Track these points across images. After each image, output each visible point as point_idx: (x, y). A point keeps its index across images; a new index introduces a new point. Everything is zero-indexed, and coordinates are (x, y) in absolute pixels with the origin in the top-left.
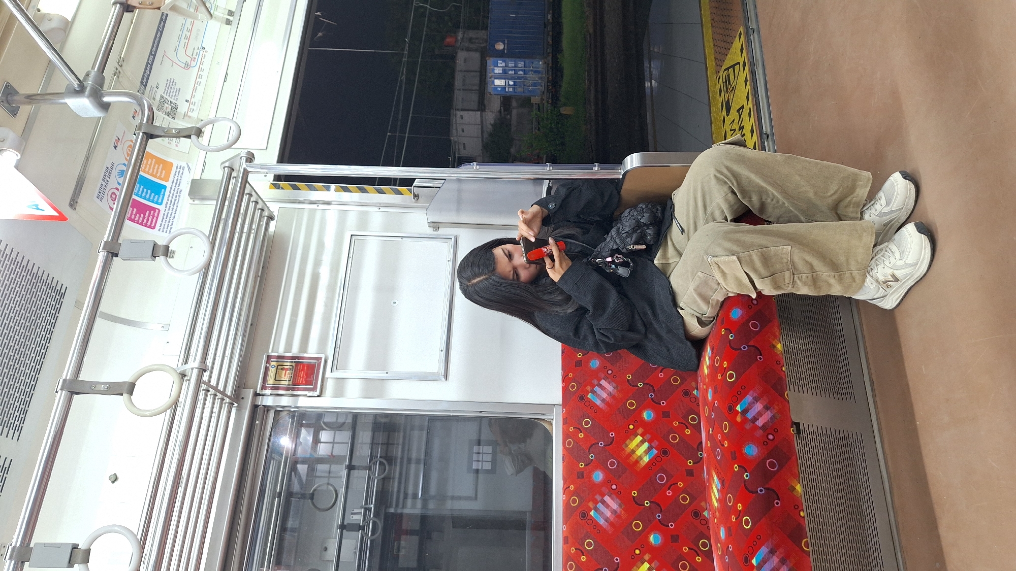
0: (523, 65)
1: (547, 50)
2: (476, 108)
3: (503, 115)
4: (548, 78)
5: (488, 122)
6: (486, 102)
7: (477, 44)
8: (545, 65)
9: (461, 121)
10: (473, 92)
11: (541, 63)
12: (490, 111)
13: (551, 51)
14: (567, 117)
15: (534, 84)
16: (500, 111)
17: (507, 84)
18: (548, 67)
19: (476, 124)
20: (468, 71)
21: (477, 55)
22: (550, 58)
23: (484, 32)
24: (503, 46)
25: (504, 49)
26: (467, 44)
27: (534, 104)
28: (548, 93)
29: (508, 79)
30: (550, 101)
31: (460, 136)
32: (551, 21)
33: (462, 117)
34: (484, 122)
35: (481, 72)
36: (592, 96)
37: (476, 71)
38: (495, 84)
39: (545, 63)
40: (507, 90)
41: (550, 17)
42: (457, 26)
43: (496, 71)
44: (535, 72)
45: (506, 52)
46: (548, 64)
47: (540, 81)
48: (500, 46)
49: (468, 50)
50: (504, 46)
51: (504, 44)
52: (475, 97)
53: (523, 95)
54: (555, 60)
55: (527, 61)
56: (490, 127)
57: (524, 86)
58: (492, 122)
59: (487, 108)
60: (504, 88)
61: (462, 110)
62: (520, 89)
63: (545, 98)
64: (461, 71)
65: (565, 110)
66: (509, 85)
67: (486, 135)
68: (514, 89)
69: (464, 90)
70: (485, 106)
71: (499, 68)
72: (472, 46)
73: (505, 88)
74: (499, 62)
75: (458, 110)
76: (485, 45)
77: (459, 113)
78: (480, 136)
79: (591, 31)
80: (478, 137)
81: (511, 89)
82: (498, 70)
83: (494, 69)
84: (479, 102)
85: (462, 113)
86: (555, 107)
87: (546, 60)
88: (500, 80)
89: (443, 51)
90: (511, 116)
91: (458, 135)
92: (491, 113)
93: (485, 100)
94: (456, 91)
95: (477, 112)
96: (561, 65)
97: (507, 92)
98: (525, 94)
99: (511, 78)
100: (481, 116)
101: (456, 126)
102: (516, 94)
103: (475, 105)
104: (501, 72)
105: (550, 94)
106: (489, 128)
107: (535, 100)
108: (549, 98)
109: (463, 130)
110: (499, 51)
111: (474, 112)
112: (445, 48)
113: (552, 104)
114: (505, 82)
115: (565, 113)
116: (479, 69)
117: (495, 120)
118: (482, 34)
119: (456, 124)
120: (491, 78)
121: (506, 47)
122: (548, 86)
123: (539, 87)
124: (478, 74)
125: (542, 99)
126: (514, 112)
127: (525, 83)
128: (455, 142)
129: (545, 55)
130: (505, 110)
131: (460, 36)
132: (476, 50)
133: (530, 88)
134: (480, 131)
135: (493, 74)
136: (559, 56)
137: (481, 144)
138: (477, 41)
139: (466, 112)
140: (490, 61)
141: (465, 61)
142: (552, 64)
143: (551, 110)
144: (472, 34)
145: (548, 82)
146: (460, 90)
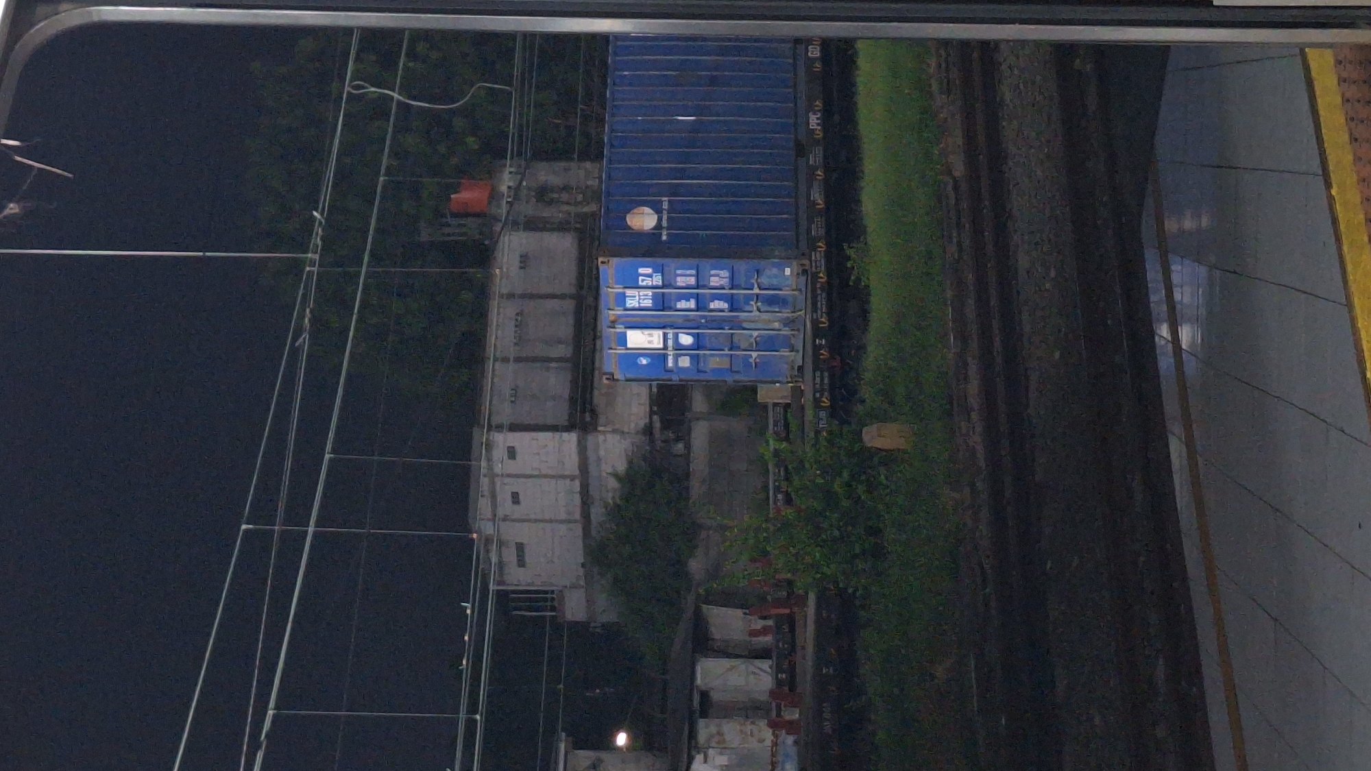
0: (725, 282)
1: (809, 231)
2: (562, 418)
3: (659, 444)
4: (815, 323)
5: (606, 468)
6: (598, 399)
7: (566, 208)
8: (803, 279)
9: (512, 467)
10: (553, 365)
11: (788, 271)
12: (614, 431)
13: (822, 232)
14: (889, 458)
15: (768, 344)
16: (648, 430)
17: (670, 343)
18: (814, 284)
19: (563, 477)
20: (532, 296)
21: (564, 245)
22: (819, 256)
23: (588, 165)
24: (656, 217)
25: (659, 226)
26: (528, 208)
27: (770, 408)
28: (818, 374)
29: (672, 327)
30: (826, 402)
31: (505, 519)
32: (819, 134)
33: (512, 453)
34: (592, 469)
35: (579, 299)
36: (973, 387)
37: (562, 297)
38: (629, 345)
39: (805, 272)
40: (670, 364)
41: (814, 120)
42: (494, 151)
43: (630, 303)
44: (771, 301)
45: (664, 238)
46: (815, 276)
47: (786, 332)
48: (644, 220)
49: (533, 225)
50: (660, 219)
51: (658, 211)
52: (557, 382)
53: (730, 379)
54: (838, 266)
55: (742, 266)
56: (613, 483)
57: (731, 349)
58: (621, 467)
59: (602, 419)
60: (658, 357)
61: (514, 428)
62: (715, 361)
63: (807, 387)
64: (511, 296)
65: (879, 437)
66: (679, 347)
67: (597, 513)
68: (695, 359)
69: (518, 360)
70: (594, 413)
71: (643, 292)
72: (546, 213)
73: (665, 357)
74: (641, 271)
75: (499, 428)
76: (593, 207)
77: (502, 440)
78: (577, 516)
79: (959, 170)
80: (569, 521)
81: (685, 362)
82: (638, 299)
83: (624, 296)
84: (573, 401)
85: (515, 439)
86: (844, 422)
87: (806, 262)
88: (647, 332)
89: (447, 230)
90: (688, 447)
91: (501, 512)
92: (618, 437)
93: (596, 393)
94: (490, 365)
95: (565, 435)
96: (858, 280)
97: (671, 371)
98: (737, 377)
99: (687, 325)
100: (582, 449)
101: (493, 483)
102: (702, 377)
103: (559, 411)
104: (648, 303)
105: (826, 374)
106: (608, 489)
107: (772, 394)
108: (822, 391)
109: (516, 498)
110: (641, 234)
111: (557, 435)
112: (453, 222)
113: (833, 412)
114: (665, 335)
115: (878, 443)
116: (573, 291)
117: (630, 462)
118: (583, 174)
119: (492, 476)
120: (613, 324)
121: (665, 223)
122: (816, 349)
123: (785, 353)
124: (569, 305)
125: (797, 393)
126: (700, 434)
127: (736, 339)
128: (488, 541)
129: (803, 244)
130: (666, 425)
131: (506, 181)
132: (562, 227)
133: (754, 354)
134: (577, 500)
135: (619, 312)
136: (850, 252)
137: (580, 544)
138: (565, 196)
139: (527, 436)
140: (610, 268)
141: (525, 260)
142: (829, 275)
143: (830, 433)
144: (547, 174)
145: (815, 336)
146: (505, 360)
